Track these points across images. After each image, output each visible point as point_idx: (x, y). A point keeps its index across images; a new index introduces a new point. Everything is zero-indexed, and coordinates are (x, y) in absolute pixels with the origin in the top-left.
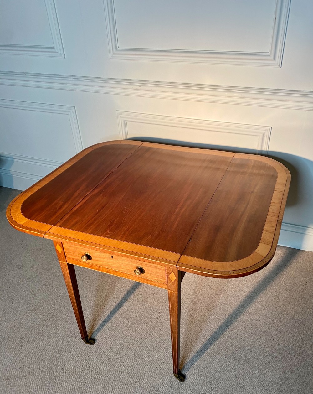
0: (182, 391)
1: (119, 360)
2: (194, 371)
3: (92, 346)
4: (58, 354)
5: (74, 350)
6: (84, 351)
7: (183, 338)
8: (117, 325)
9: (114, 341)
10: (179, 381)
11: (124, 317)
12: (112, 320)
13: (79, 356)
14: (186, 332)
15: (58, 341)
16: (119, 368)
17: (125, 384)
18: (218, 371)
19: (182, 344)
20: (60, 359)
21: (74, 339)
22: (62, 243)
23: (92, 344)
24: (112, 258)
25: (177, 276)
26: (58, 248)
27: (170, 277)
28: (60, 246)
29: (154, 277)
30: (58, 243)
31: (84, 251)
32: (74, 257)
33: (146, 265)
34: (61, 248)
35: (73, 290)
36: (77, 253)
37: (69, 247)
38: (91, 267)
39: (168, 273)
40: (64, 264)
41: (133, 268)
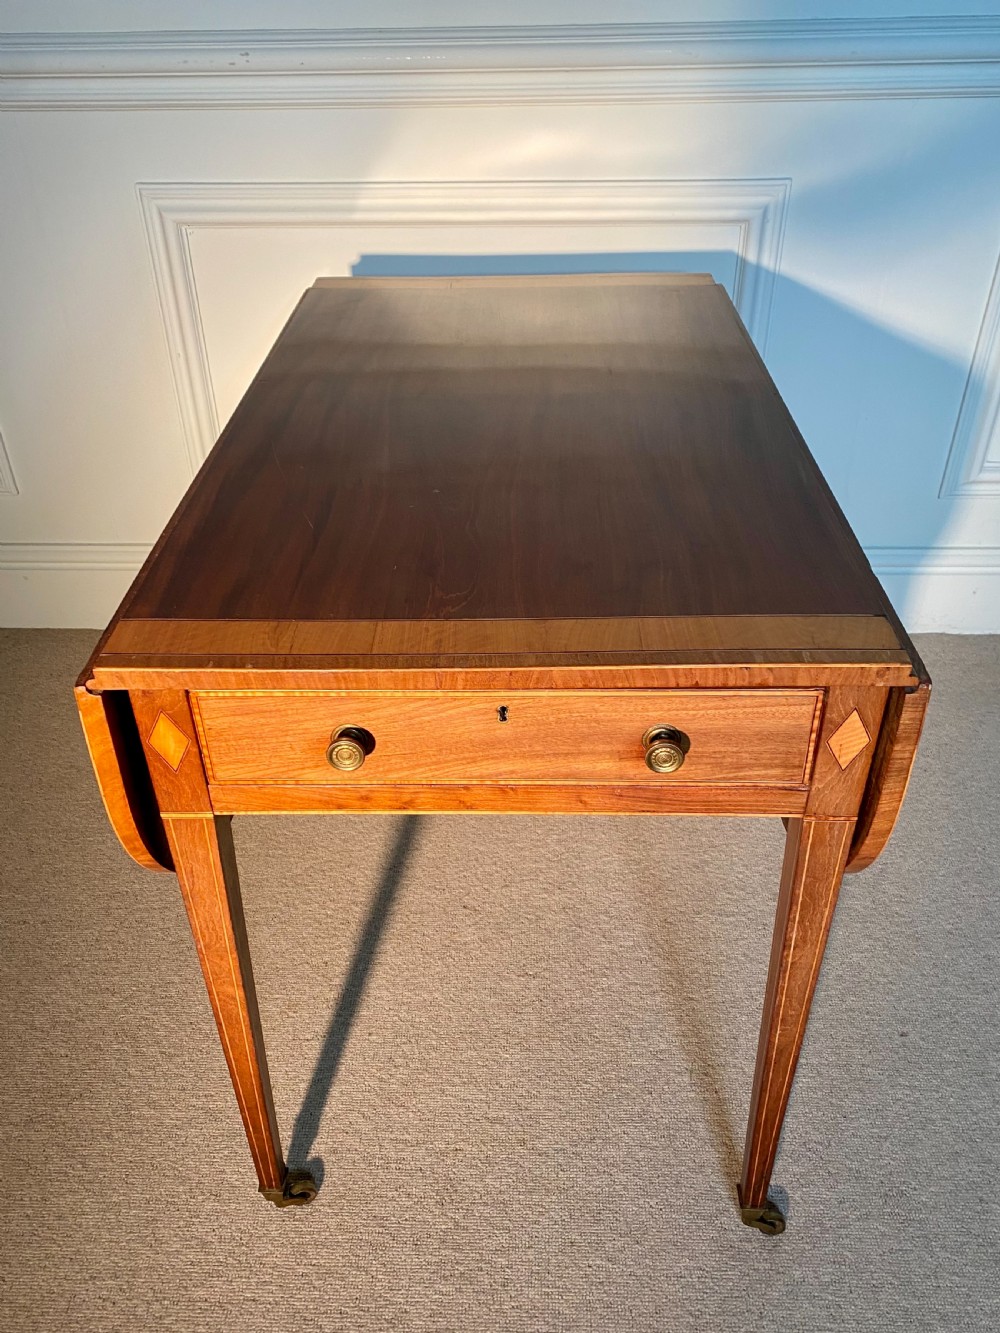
0: (797, 1274)
1: (465, 1229)
2: (795, 1169)
3: (307, 1209)
4: (156, 1306)
5: (230, 1260)
7: (682, 1048)
8: (381, 1080)
9: (402, 1150)
10: (762, 1237)
11: (397, 1035)
12: (347, 1060)
13: (267, 1278)
14: (680, 1021)
15: (128, 1242)
16: (481, 1269)
18: (886, 1138)
19: (691, 1072)
21: (209, 1206)
22: (187, 692)
23: (304, 1197)
24: (504, 719)
25: (875, 729)
26: (165, 741)
27: (834, 742)
28: (176, 723)
29: (740, 768)
30: (162, 710)
31: (331, 722)
32: (261, 767)
33: (702, 712)
34: (184, 732)
35: (235, 955)
36: (283, 739)
37: (238, 718)
38: (366, 799)
39: (824, 726)
40: (197, 824)
41: (618, 747)
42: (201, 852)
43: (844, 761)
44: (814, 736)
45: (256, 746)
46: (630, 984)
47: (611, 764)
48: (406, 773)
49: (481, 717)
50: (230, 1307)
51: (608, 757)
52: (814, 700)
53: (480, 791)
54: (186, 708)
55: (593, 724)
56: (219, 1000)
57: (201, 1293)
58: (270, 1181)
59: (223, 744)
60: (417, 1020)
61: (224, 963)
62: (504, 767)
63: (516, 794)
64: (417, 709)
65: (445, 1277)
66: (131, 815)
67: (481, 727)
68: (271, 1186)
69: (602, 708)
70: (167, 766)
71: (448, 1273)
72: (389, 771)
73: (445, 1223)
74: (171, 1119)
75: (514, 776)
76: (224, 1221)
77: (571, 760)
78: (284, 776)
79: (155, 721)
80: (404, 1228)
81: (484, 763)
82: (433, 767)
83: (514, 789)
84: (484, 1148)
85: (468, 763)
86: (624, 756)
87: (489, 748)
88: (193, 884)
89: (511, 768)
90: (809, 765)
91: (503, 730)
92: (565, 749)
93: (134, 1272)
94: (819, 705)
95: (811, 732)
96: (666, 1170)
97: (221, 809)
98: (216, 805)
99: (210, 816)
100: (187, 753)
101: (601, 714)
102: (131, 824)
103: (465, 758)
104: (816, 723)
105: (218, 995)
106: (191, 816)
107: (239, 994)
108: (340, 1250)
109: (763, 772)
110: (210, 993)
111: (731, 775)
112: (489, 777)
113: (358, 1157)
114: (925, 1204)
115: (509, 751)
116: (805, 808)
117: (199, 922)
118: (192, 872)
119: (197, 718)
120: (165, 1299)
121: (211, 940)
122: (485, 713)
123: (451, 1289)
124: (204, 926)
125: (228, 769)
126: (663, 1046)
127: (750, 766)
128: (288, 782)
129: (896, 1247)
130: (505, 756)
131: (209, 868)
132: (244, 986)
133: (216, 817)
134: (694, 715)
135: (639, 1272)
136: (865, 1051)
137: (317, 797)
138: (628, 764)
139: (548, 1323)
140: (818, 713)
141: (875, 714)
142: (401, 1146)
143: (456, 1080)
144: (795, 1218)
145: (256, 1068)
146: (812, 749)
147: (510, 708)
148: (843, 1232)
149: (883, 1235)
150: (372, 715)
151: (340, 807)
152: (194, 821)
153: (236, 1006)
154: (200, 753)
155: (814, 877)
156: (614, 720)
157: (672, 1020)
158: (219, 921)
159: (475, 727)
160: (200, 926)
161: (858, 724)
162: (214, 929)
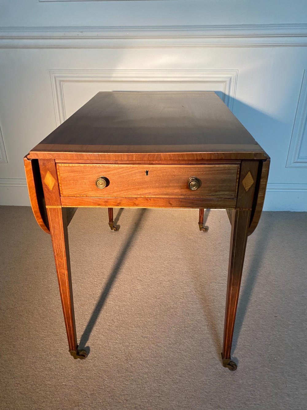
0: (241, 382)
1: (134, 367)
2: (241, 353)
3: (84, 360)
4: (34, 386)
6: (76, 370)
7: (205, 319)
9: (115, 345)
10: (229, 371)
11: (115, 313)
12: (99, 320)
13: (70, 379)
14: (205, 311)
15: (26, 368)
16: (139, 378)
17: (159, 397)
18: (270, 345)
19: (208, 325)
20: (39, 392)
21: (52, 359)
22: (56, 163)
23: (84, 357)
24: (147, 174)
25: (256, 177)
26: (48, 180)
27: (244, 182)
28: (52, 174)
29: (216, 191)
30: (48, 169)
31: (97, 175)
32: (76, 190)
33: (205, 172)
34: (54, 177)
35: (66, 258)
36: (82, 181)
37: (70, 173)
38: (106, 202)
39: (241, 177)
40: (57, 210)
41: (180, 184)
42: (57, 220)
43: (247, 189)
44: (238, 180)
45: (75, 183)
46: (189, 301)
47: (178, 190)
48: (119, 193)
49: (141, 174)
50: (58, 387)
51: (177, 188)
52: (237, 168)
53: (140, 200)
54: (55, 169)
55: (173, 176)
56: (60, 275)
57: (49, 383)
58: (72, 347)
59: (65, 182)
60: (121, 310)
61: (62, 261)
62: (147, 191)
63: (151, 201)
64: (122, 171)
65: (127, 380)
66: (37, 203)
67: (141, 177)
68: (73, 350)
69: (176, 171)
70: (48, 189)
71: (128, 379)
72: (114, 192)
73: (128, 365)
74: (42, 335)
75: (150, 194)
76: (57, 363)
77: (167, 189)
78: (83, 194)
79: (46, 173)
80: (115, 366)
81: (141, 190)
82: (126, 191)
83: (150, 199)
84: (141, 345)
85: (137, 190)
86: (182, 187)
87: (141, 185)
88: (54, 232)
89: (149, 192)
90: (237, 190)
91: (147, 178)
92: (165, 185)
93: (28, 377)
94: (239, 170)
95: (237, 179)
96: (199, 352)
97: (64, 205)
98: (62, 204)
99: (60, 207)
100: (55, 184)
101: (176, 173)
102: (37, 206)
103: (136, 188)
104: (238, 176)
105: (60, 273)
106: (55, 207)
107: (66, 273)
108: (94, 372)
109: (223, 193)
110: (57, 272)
111: (214, 194)
112: (143, 194)
113: (101, 346)
114: (282, 363)
115: (149, 186)
116: (236, 206)
117: (55, 245)
118: (54, 227)
119: (58, 173)
120: (37, 384)
121: (58, 253)
122: (142, 173)
123: (129, 383)
124: (57, 247)
125: (66, 191)
126: (199, 318)
127: (219, 191)
128: (84, 196)
129: (273, 375)
130: (147, 188)
131: (59, 226)
132: (68, 270)
133: (62, 207)
134: (203, 173)
135: (189, 380)
136: (263, 321)
137: (92, 201)
138: (183, 190)
139: (160, 394)
140: (238, 172)
141: (255, 172)
142: (115, 344)
143: (133, 326)
144: (240, 366)
145: (70, 302)
146: (237, 185)
147: (149, 171)
148: (256, 370)
149: (269, 371)
150: (109, 173)
151: (99, 205)
152: (55, 209)
153: (65, 277)
154: (59, 185)
156: (179, 175)
157: (202, 311)
158: (62, 245)
159: (139, 177)
160: (56, 247)
161: (251, 176)
162: (60, 248)
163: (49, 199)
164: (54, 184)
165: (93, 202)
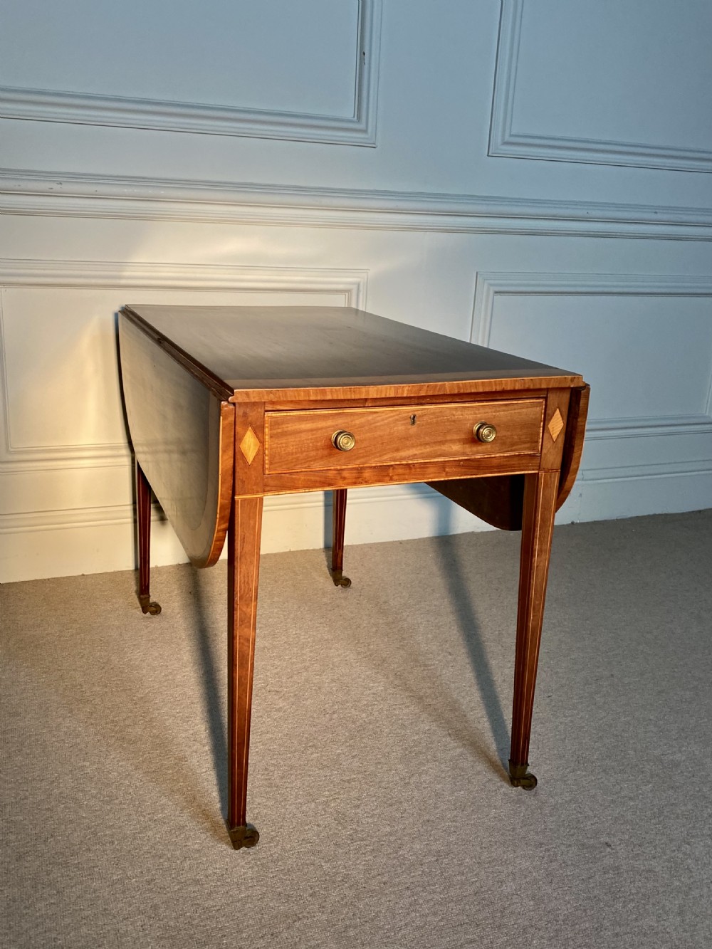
0: (552, 801)
1: (362, 831)
4: (183, 918)
7: (438, 726)
10: (525, 790)
16: (382, 845)
18: (564, 739)
20: (202, 924)
24: (413, 423)
25: (566, 418)
26: (248, 445)
27: (550, 426)
28: (255, 432)
29: (513, 445)
30: (251, 423)
33: (498, 413)
34: (258, 438)
39: (547, 418)
40: (254, 503)
41: (463, 436)
42: (252, 522)
43: (555, 436)
44: (542, 424)
47: (459, 447)
49: (403, 422)
51: (458, 442)
52: (541, 404)
53: (399, 469)
54: (262, 423)
55: (452, 423)
59: (277, 446)
61: (249, 610)
62: (412, 452)
63: (415, 469)
64: (373, 419)
67: (403, 428)
69: (456, 414)
70: (245, 461)
74: (131, 830)
75: (415, 457)
77: (442, 445)
78: (304, 466)
79: (246, 430)
81: (403, 450)
82: (378, 455)
83: (415, 465)
84: (351, 794)
85: (395, 451)
86: (463, 442)
87: (405, 440)
89: (415, 452)
90: (540, 440)
91: (413, 429)
92: (439, 439)
94: (544, 407)
95: (541, 422)
98: (266, 488)
99: (261, 495)
100: (259, 450)
101: (456, 417)
103: (393, 448)
104: (543, 416)
105: (240, 639)
106: (251, 497)
107: (252, 635)
111: (509, 449)
112: (404, 459)
114: (597, 759)
115: (414, 442)
116: (541, 466)
117: (240, 578)
118: (244, 538)
119: (266, 429)
121: (244, 593)
122: (405, 419)
124: (243, 581)
125: (276, 463)
127: (517, 443)
128: (306, 470)
130: (413, 446)
131: (253, 536)
134: (495, 416)
138: (467, 446)
140: (543, 411)
141: (565, 410)
146: (541, 431)
147: (417, 416)
150: (353, 423)
152: (252, 500)
153: (249, 647)
154: (264, 453)
155: (545, 508)
156: (462, 421)
157: (425, 716)
158: (252, 576)
159: (400, 428)
160: (240, 581)
161: (560, 416)
162: (248, 583)
163: (243, 482)
164: (256, 451)
165: (320, 481)
